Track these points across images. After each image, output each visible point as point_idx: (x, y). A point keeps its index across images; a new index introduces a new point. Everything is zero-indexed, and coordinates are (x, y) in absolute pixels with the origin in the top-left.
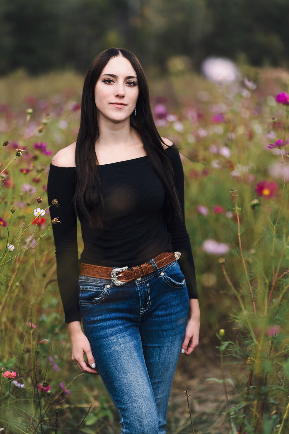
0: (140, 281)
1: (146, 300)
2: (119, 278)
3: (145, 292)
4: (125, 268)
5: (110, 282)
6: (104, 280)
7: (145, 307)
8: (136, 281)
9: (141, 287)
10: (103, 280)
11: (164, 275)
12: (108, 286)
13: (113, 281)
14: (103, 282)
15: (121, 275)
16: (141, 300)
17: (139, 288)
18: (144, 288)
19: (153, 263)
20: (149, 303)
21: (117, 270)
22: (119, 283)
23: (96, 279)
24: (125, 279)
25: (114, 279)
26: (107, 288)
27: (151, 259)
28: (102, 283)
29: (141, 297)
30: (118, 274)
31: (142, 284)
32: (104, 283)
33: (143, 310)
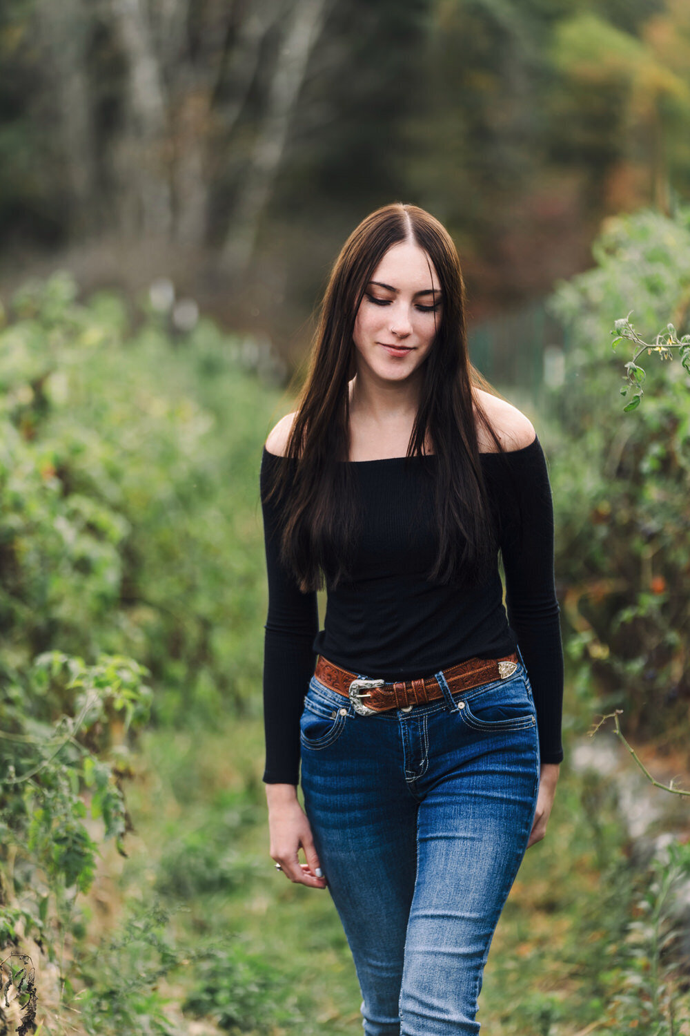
0: (409, 714)
1: (417, 755)
2: (363, 701)
3: (416, 738)
4: (377, 683)
5: (347, 704)
6: (339, 696)
7: (417, 771)
8: (398, 713)
9: (409, 726)
10: (337, 696)
11: (465, 707)
12: (343, 712)
13: (352, 702)
14: (337, 700)
15: (368, 695)
16: (407, 754)
17: (404, 728)
18: (416, 729)
19: (441, 679)
20: (425, 763)
21: (361, 682)
22: (364, 709)
23: (326, 689)
24: (375, 704)
25: (355, 700)
26: (340, 716)
27: (437, 672)
28: (334, 700)
29: (406, 747)
30: (362, 691)
31: (411, 721)
32: (337, 702)
33: (412, 775)
